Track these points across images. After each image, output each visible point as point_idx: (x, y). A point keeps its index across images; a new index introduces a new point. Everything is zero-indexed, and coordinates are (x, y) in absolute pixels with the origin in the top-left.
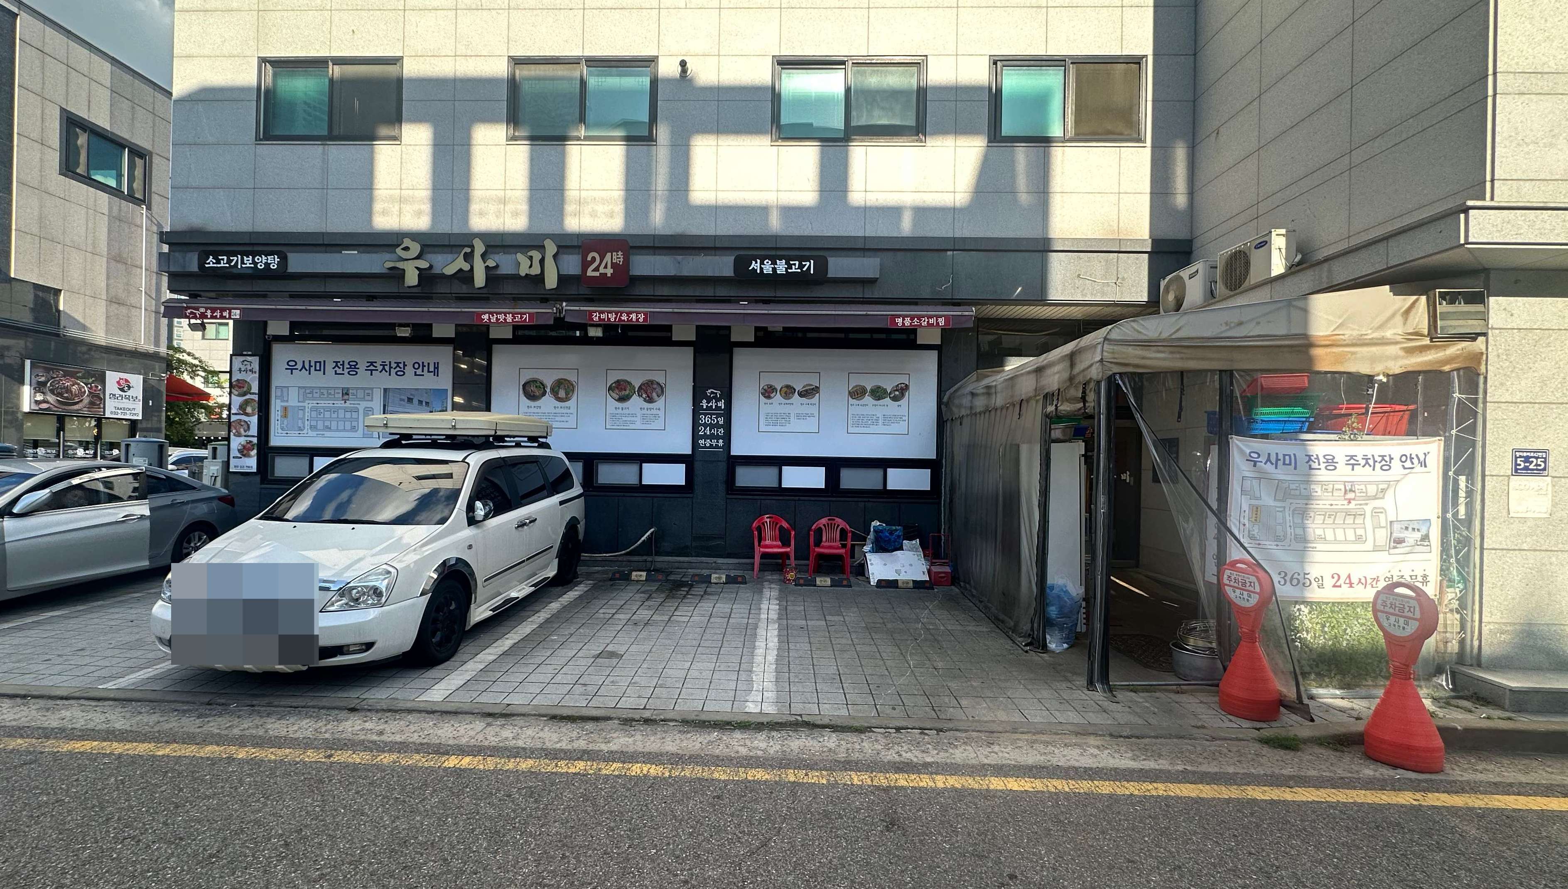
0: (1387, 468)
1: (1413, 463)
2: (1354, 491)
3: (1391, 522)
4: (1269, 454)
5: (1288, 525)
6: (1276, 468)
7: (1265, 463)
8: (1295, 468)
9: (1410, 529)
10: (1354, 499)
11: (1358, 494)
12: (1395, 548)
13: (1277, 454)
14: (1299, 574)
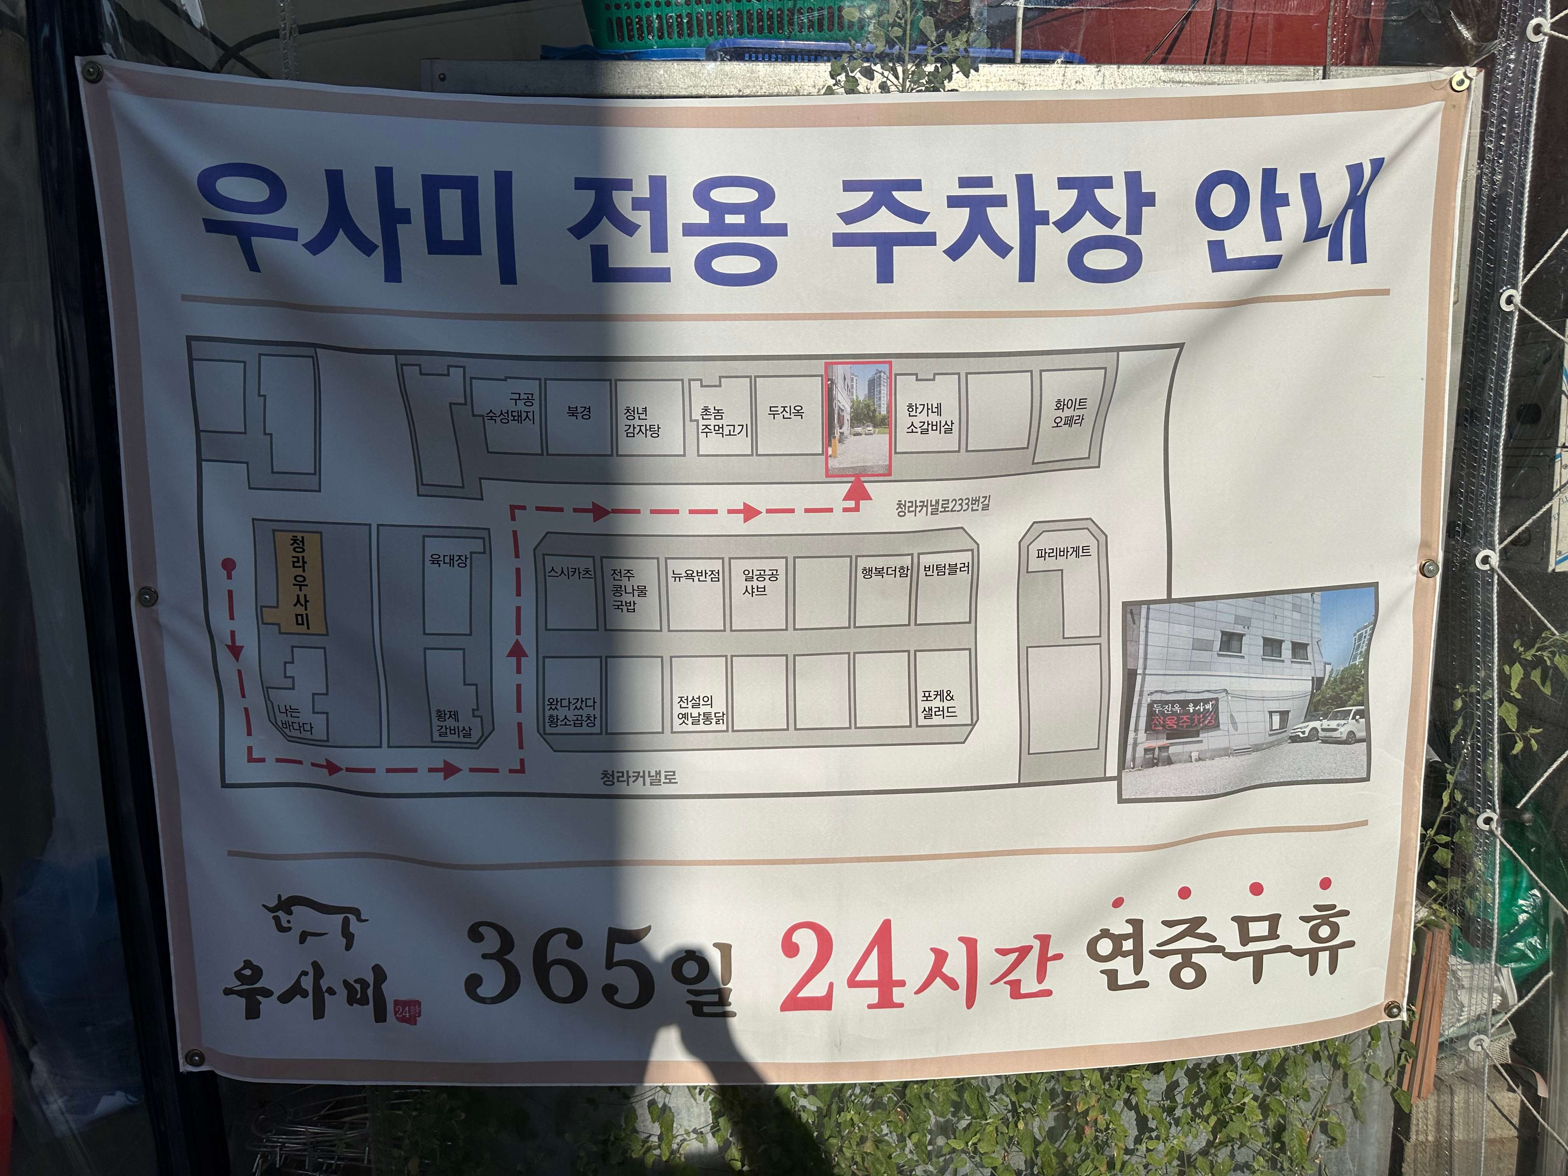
0: (1114, 259)
1: (1272, 232)
2: (885, 423)
3: (1131, 609)
4: (335, 179)
5: (502, 645)
6: (393, 273)
7: (317, 246)
8: (508, 275)
9: (1252, 646)
10: (886, 474)
11: (905, 442)
12: (1154, 760)
13: (384, 176)
14: (575, 940)
